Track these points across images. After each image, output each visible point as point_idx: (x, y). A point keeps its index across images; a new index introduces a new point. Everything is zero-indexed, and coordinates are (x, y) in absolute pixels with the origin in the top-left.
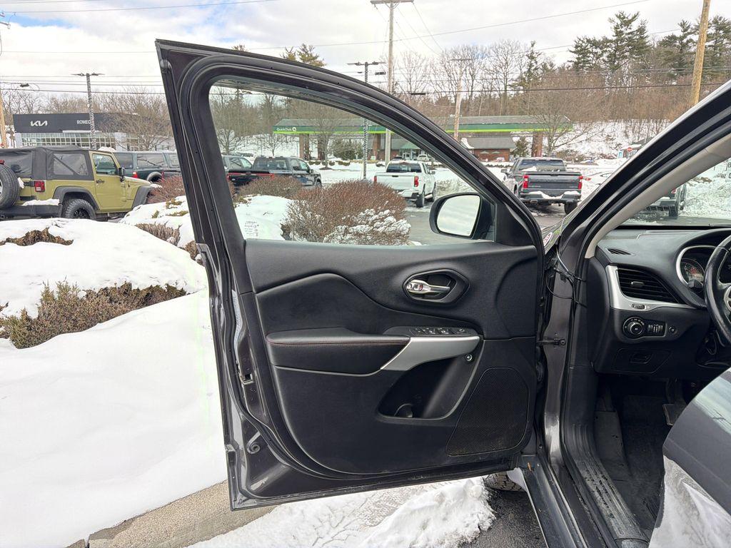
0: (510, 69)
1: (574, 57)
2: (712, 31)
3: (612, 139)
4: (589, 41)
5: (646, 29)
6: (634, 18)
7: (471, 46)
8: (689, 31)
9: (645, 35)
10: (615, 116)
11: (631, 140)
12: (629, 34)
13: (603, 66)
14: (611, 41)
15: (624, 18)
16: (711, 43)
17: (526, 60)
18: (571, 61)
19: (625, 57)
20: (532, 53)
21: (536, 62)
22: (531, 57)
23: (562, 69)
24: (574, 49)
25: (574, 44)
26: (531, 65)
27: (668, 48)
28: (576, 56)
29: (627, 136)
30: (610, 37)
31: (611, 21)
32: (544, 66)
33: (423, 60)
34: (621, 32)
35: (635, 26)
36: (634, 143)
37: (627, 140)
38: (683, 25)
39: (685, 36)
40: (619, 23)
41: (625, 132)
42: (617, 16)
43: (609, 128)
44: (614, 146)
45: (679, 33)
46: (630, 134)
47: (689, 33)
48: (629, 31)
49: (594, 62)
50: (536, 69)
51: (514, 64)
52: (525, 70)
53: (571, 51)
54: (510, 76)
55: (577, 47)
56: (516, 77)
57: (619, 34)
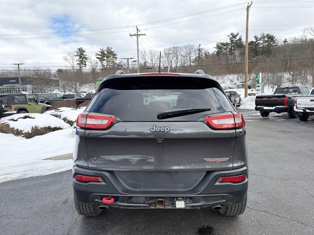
0: (192, 55)
1: (216, 50)
2: (266, 39)
3: (233, 81)
4: (222, 44)
5: (242, 39)
6: (237, 35)
7: (176, 47)
8: (258, 39)
9: (242, 41)
10: (233, 72)
11: (240, 81)
12: (236, 41)
13: (228, 53)
14: (229, 44)
15: (233, 35)
16: (267, 44)
17: (197, 52)
18: (215, 51)
19: (235, 50)
20: (200, 49)
21: (201, 52)
22: (199, 50)
23: (212, 55)
24: (216, 47)
25: (216, 45)
26: (199, 54)
27: (251, 46)
28: (217, 49)
29: (238, 80)
30: (229, 42)
31: (229, 36)
32: (206, 54)
33: (157, 52)
34: (233, 40)
35: (238, 38)
36: (241, 82)
37: (238, 81)
38: (255, 37)
39: (257, 41)
40: (232, 37)
41: (237, 78)
42: (230, 34)
43: (231, 77)
44: (234, 84)
45: (254, 40)
46: (239, 79)
47: (258, 40)
48: (236, 40)
49: (224, 52)
50: (201, 55)
51: (193, 53)
52: (197, 55)
53: (215, 48)
54: (192, 58)
55: (217, 46)
56: (194, 59)
57: (232, 41)
